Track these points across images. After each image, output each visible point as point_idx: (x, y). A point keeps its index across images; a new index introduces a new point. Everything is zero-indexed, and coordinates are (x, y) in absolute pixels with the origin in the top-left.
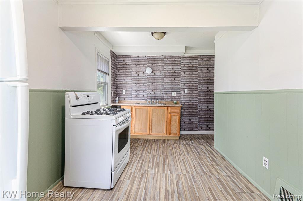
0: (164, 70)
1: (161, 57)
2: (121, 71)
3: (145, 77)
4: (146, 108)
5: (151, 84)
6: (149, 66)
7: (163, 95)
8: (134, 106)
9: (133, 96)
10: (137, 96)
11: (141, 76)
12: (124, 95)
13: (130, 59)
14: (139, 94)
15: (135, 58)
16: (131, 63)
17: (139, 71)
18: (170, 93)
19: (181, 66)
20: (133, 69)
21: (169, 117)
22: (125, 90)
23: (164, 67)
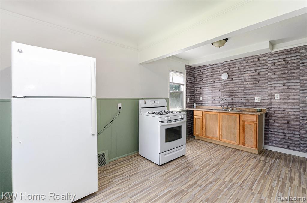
0: (243, 74)
1: (240, 60)
2: (198, 80)
3: (221, 83)
4: (216, 113)
5: (228, 89)
6: (225, 72)
7: (243, 101)
8: (205, 111)
9: (209, 102)
10: (213, 102)
11: (217, 83)
12: (201, 101)
13: (206, 68)
14: (215, 100)
15: (211, 67)
16: (206, 72)
17: (214, 78)
18: (252, 98)
19: (269, 65)
20: (209, 77)
21: (241, 125)
22: (201, 97)
23: (244, 70)
